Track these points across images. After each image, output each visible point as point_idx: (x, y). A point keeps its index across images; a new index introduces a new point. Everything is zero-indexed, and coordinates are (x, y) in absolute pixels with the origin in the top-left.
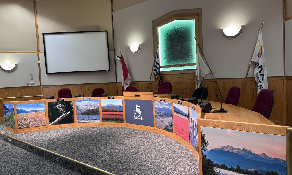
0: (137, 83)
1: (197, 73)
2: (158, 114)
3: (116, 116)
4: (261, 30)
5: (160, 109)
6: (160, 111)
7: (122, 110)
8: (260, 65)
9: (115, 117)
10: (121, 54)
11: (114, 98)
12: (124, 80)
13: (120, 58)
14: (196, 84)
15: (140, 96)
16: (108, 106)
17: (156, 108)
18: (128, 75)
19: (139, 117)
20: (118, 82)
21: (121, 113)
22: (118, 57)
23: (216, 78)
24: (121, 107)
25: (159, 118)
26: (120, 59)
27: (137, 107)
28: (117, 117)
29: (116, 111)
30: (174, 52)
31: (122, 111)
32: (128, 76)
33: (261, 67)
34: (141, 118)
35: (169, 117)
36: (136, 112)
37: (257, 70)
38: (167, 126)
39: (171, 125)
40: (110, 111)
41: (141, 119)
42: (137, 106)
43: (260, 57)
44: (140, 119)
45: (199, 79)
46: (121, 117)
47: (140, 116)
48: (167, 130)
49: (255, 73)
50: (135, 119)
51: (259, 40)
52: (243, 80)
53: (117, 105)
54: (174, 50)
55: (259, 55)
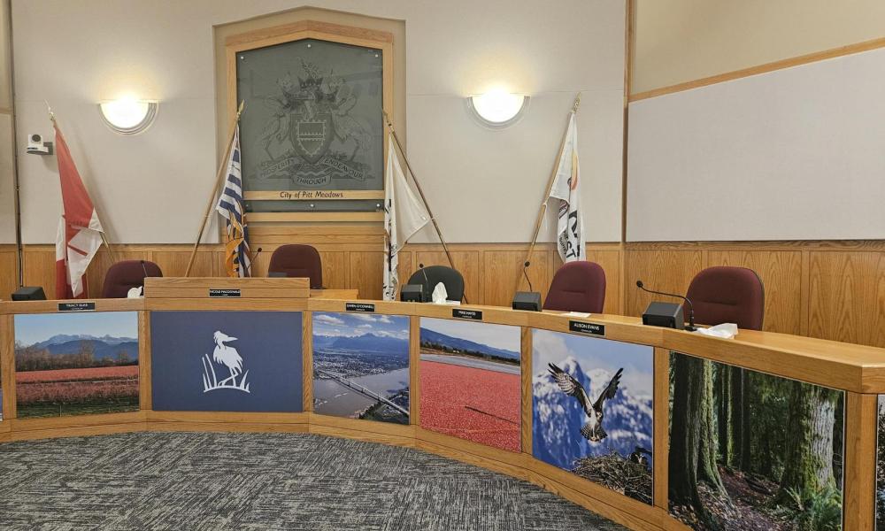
0: (132, 249)
1: (390, 224)
2: (334, 361)
3: (100, 388)
4: (573, 115)
5: (341, 342)
6: (345, 351)
7: (132, 359)
8: (572, 210)
9: (93, 389)
10: (55, 127)
11: (91, 306)
12: (70, 234)
13: (46, 144)
14: (386, 257)
15: (239, 295)
16: (58, 342)
17: (316, 339)
18: (90, 217)
19: (230, 383)
20: (27, 245)
21: (127, 371)
22: (36, 138)
23: (446, 240)
24: (133, 345)
25: (336, 379)
26: (46, 150)
27: (220, 343)
28: (107, 388)
29: (98, 365)
30: (303, 149)
31: (136, 363)
32: (92, 220)
33: (574, 214)
34: (238, 385)
35: (391, 369)
36: (215, 363)
37: (564, 224)
38: (380, 403)
39: (402, 397)
40: (69, 367)
41: (242, 387)
42: (220, 337)
43: (574, 187)
44: (234, 387)
45: (394, 242)
46: (128, 389)
47: (233, 377)
48: (379, 418)
49: (560, 232)
50: (207, 390)
51: (570, 143)
52: (523, 248)
53: (108, 338)
54: (302, 142)
55: (571, 183)
